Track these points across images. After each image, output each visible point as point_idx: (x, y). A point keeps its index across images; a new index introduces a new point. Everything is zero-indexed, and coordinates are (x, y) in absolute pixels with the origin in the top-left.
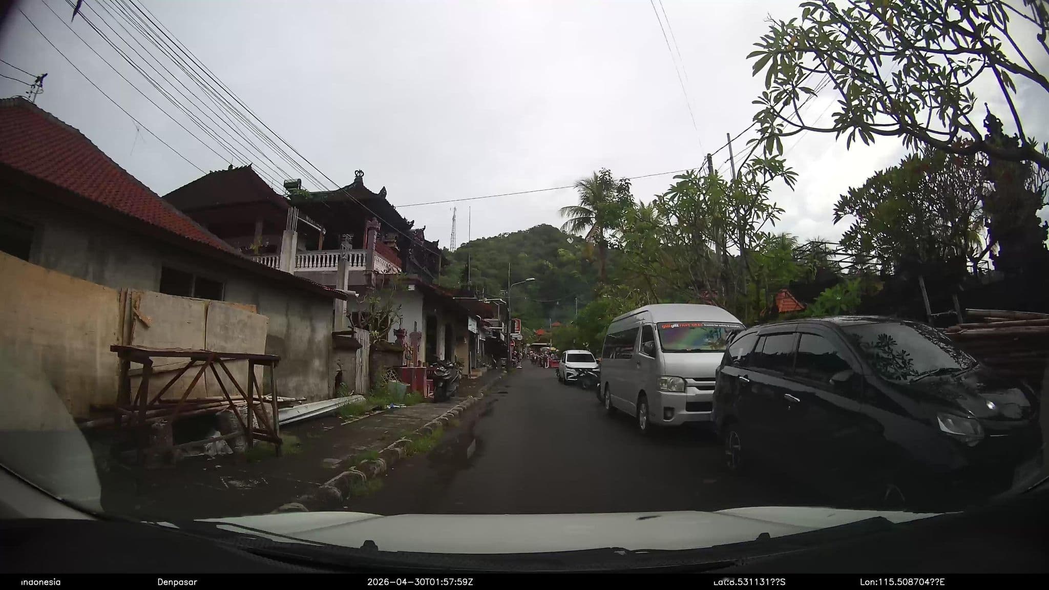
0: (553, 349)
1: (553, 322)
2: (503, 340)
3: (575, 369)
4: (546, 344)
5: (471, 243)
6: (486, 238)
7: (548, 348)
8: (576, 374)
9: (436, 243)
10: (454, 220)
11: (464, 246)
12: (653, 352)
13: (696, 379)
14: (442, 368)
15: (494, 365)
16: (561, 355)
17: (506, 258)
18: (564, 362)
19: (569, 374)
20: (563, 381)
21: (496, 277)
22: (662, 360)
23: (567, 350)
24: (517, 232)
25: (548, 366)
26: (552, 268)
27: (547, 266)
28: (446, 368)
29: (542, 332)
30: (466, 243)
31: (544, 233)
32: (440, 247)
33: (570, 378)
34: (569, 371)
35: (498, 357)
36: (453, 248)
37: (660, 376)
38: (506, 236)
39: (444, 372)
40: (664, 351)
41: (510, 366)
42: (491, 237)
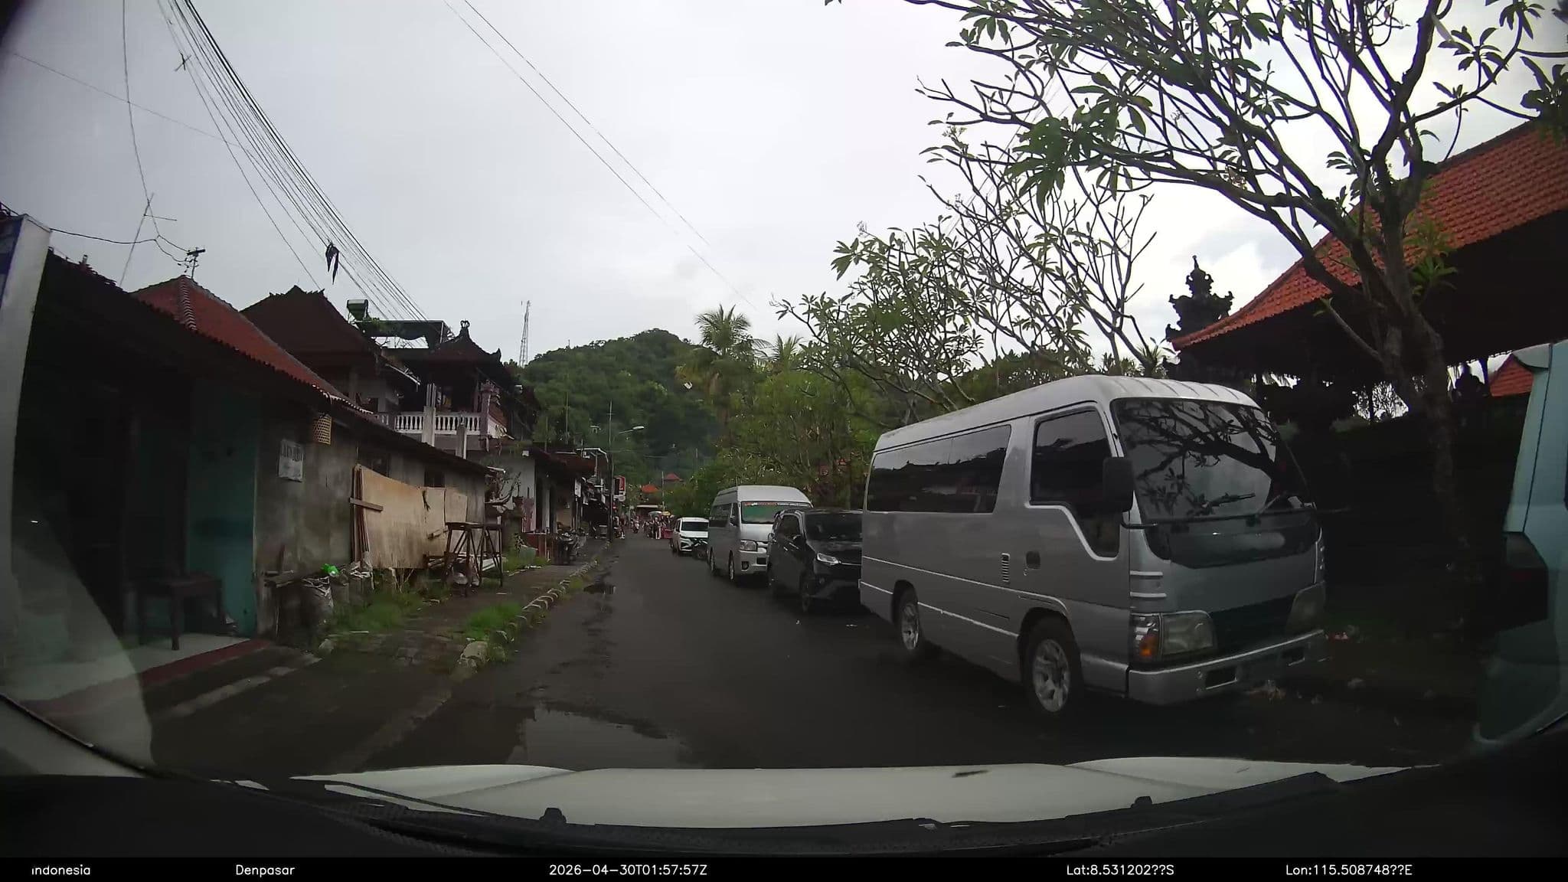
0: (666, 513)
1: (666, 473)
2: (604, 502)
3: (690, 538)
4: (656, 506)
5: (549, 356)
6: (572, 348)
7: (660, 512)
8: (690, 544)
9: (498, 353)
10: (526, 319)
11: (539, 359)
12: (736, 523)
13: (765, 543)
14: (567, 534)
15: (593, 534)
16: (674, 523)
17: (601, 380)
18: (678, 531)
19: (683, 544)
20: (677, 551)
21: (584, 406)
22: (741, 528)
23: (681, 517)
24: (617, 339)
25: (660, 536)
26: (666, 394)
27: (660, 391)
28: (569, 534)
29: (649, 488)
30: (542, 354)
31: (658, 342)
32: (504, 359)
33: (686, 548)
34: (683, 541)
35: (596, 523)
36: (524, 361)
37: (740, 540)
38: (600, 345)
39: (568, 538)
40: (743, 522)
41: (613, 535)
42: (580, 346)
